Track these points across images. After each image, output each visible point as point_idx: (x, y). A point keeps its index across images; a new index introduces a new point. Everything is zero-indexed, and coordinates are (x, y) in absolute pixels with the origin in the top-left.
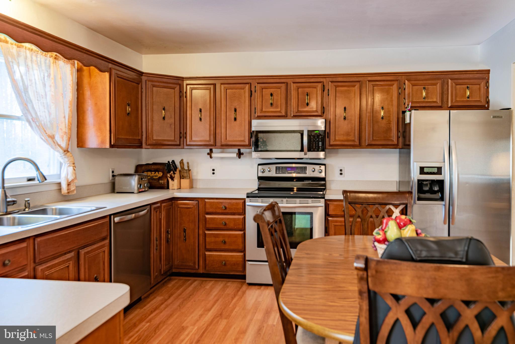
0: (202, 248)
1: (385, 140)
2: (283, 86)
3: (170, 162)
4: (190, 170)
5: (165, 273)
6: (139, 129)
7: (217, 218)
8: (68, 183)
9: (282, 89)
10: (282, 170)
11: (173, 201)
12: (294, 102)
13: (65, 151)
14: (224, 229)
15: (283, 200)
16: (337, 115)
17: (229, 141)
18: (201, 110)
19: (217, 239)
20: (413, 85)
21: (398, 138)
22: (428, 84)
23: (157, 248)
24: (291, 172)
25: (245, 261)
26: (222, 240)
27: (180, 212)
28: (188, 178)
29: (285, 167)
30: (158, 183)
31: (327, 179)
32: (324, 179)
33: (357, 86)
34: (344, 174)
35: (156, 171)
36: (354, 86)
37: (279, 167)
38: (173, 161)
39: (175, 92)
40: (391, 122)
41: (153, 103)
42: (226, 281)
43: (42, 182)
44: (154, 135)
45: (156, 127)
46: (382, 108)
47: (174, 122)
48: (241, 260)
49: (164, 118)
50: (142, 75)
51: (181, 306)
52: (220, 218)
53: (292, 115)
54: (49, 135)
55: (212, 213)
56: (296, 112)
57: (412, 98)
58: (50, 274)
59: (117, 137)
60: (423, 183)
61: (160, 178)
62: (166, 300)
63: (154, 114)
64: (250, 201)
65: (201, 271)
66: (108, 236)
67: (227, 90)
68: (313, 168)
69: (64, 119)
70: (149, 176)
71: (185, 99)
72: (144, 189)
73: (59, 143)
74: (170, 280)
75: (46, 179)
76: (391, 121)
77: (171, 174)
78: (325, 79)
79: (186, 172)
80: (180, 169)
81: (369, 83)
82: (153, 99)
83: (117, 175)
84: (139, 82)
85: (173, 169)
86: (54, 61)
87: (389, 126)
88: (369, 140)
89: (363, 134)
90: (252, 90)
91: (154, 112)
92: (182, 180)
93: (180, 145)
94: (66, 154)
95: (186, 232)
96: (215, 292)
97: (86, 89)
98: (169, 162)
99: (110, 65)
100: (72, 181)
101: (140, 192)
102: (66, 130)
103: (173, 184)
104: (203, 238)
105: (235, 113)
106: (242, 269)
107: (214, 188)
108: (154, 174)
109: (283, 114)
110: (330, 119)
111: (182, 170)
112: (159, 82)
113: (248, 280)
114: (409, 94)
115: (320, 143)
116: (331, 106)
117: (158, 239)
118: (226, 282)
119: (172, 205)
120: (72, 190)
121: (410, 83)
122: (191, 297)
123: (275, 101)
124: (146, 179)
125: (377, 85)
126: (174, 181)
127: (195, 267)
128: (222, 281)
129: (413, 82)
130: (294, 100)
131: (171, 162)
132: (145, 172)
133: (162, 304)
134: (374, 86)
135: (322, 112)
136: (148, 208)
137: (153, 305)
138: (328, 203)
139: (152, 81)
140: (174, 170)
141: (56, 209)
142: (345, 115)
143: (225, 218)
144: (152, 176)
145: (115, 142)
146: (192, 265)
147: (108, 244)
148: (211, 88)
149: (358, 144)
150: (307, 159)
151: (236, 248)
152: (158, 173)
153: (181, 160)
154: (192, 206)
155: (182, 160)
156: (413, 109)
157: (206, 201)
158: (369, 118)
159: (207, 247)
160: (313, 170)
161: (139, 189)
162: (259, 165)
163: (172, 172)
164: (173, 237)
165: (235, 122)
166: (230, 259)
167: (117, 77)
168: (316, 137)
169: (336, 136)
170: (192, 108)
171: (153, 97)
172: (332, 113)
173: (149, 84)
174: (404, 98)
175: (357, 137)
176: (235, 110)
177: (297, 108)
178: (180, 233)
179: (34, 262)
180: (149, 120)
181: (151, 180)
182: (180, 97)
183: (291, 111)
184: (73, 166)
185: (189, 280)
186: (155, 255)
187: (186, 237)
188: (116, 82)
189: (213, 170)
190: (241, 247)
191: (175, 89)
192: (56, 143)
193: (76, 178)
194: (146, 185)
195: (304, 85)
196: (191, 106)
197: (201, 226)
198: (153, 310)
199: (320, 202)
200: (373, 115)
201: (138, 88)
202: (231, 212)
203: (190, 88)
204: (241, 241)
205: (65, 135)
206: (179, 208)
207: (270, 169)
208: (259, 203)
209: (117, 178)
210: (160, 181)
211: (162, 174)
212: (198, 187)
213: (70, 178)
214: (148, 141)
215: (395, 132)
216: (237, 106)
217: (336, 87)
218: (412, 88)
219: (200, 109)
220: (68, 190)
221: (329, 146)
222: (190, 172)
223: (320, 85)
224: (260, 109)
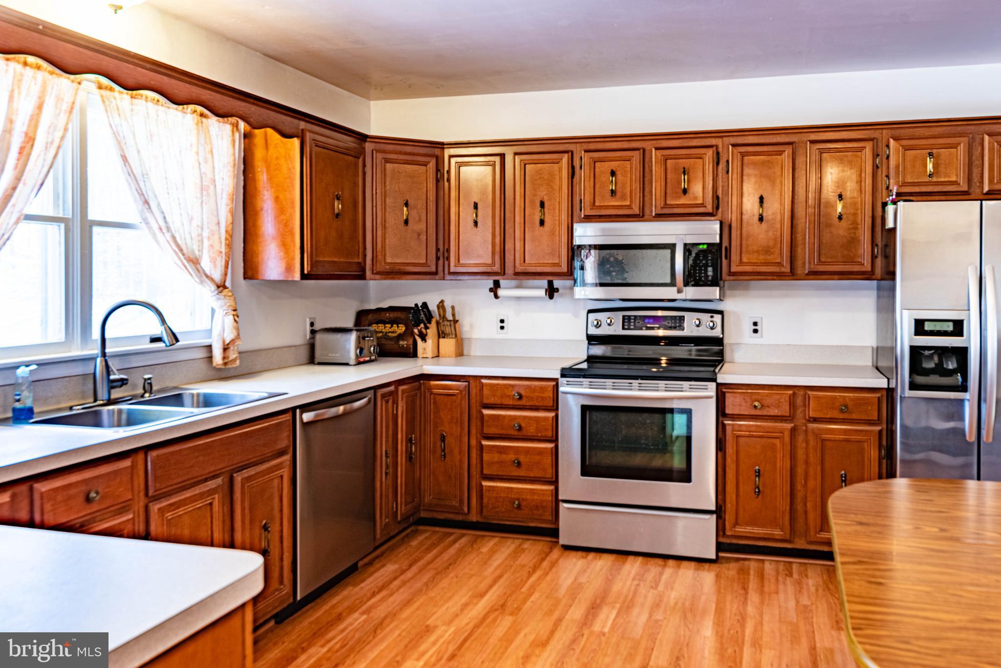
0: (475, 472)
1: (845, 263)
2: (636, 155)
3: (420, 305)
4: (457, 321)
5: (406, 518)
6: (359, 243)
7: (504, 417)
8: (224, 345)
9: (634, 162)
10: (635, 322)
11: (422, 382)
12: (657, 188)
13: (218, 287)
14: (517, 437)
15: (631, 383)
16: (744, 212)
17: (530, 265)
18: (476, 206)
19: (504, 457)
20: (907, 148)
21: (874, 257)
22: (938, 146)
23: (387, 471)
24: (652, 326)
25: (557, 501)
26: (514, 459)
27: (435, 403)
28: (454, 336)
29: (640, 316)
30: (397, 345)
31: (726, 341)
32: (719, 341)
33: (786, 152)
34: (762, 333)
35: (393, 322)
36: (780, 153)
37: (629, 317)
38: (425, 305)
39: (427, 171)
40: (859, 226)
41: (385, 193)
42: (522, 539)
43: (171, 345)
44: (387, 255)
45: (391, 240)
46: (840, 197)
47: (425, 229)
48: (550, 498)
49: (406, 222)
50: (365, 141)
51: (429, 584)
52: (510, 416)
53: (654, 214)
54: (189, 257)
55: (494, 406)
56: (662, 208)
57: (904, 176)
58: (176, 517)
59: (314, 259)
60: (923, 354)
61: (401, 337)
62: (403, 572)
63: (387, 214)
64: (567, 384)
65: (474, 517)
66: (290, 448)
67: (527, 166)
68: (697, 319)
69: (217, 227)
70: (381, 332)
71: (446, 184)
72: (368, 357)
73: (208, 272)
74: (415, 533)
75: (177, 340)
76: (858, 224)
77: (421, 328)
78: (720, 140)
79: (449, 324)
80: (438, 319)
81: (812, 145)
82: (385, 186)
83: (319, 330)
84: (360, 153)
85: (424, 319)
86: (200, 121)
87: (855, 233)
88: (812, 263)
89: (799, 250)
90: (574, 164)
91: (388, 210)
92: (441, 340)
93: (436, 273)
94: (221, 292)
95: (446, 442)
96: (499, 559)
97: (259, 170)
98: (416, 305)
99: (303, 125)
100: (231, 343)
101: (359, 363)
102: (221, 247)
103: (425, 348)
104: (477, 453)
105: (541, 210)
106: (552, 518)
107: (504, 357)
108: (390, 328)
109: (636, 210)
110: (729, 221)
111: (441, 321)
112: (396, 154)
113: (563, 540)
114: (897, 167)
115: (710, 269)
116: (733, 193)
117: (390, 455)
118: (520, 541)
119: (419, 388)
120: (231, 358)
121: (899, 144)
122: (451, 567)
123: (619, 186)
124: (372, 339)
125: (829, 150)
126: (426, 341)
127: (462, 509)
128: (514, 538)
129: (905, 142)
130: (659, 184)
131: (421, 307)
132: (373, 324)
133: (395, 578)
134: (821, 152)
135: (715, 206)
136: (370, 394)
137: (378, 581)
138: (724, 390)
139: (385, 152)
140: (426, 320)
141: (198, 395)
142: (761, 212)
143: (520, 417)
144: (386, 333)
145: (312, 268)
146: (457, 504)
147: (288, 463)
148: (495, 162)
149: (789, 270)
150: (685, 300)
151: (540, 475)
152: (398, 327)
153: (440, 301)
154: (458, 392)
155: (442, 302)
156: (902, 200)
157: (482, 383)
158: (813, 219)
159: (486, 471)
160: (697, 322)
161: (357, 357)
162: (590, 311)
163: (422, 325)
164: (420, 451)
165: (541, 228)
166: (528, 497)
167: (316, 146)
168: (701, 258)
169: (743, 255)
170: (461, 202)
171: (385, 183)
172: (734, 208)
173: (379, 157)
174: (887, 176)
175: (786, 256)
176: (542, 205)
177: (663, 199)
178: (435, 443)
179: (146, 494)
180: (378, 226)
181: (384, 340)
182: (438, 181)
183: (652, 205)
184: (234, 315)
185: (452, 534)
186: (384, 484)
187: (446, 451)
188: (314, 156)
189: (502, 321)
190: (549, 474)
191: (428, 166)
192: (201, 271)
193: (238, 337)
194: (372, 349)
195: (677, 154)
196: (457, 199)
197: (473, 431)
198: (376, 590)
199: (707, 389)
200: (820, 211)
201: (356, 165)
202: (530, 404)
203: (456, 163)
204: (550, 461)
205: (219, 256)
206: (432, 395)
207: (611, 321)
208: (585, 388)
209: (318, 336)
210: (401, 343)
211: (404, 329)
212: (472, 353)
213: (229, 336)
214: (376, 266)
215: (867, 247)
216: (545, 197)
217: (743, 156)
218: (904, 156)
219: (475, 202)
220: (224, 358)
221: (729, 275)
222: (457, 325)
223: (710, 153)
224: (590, 202)
